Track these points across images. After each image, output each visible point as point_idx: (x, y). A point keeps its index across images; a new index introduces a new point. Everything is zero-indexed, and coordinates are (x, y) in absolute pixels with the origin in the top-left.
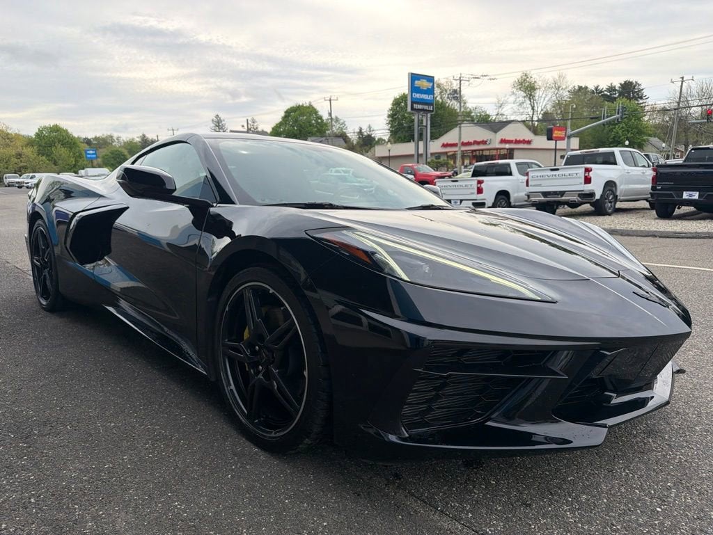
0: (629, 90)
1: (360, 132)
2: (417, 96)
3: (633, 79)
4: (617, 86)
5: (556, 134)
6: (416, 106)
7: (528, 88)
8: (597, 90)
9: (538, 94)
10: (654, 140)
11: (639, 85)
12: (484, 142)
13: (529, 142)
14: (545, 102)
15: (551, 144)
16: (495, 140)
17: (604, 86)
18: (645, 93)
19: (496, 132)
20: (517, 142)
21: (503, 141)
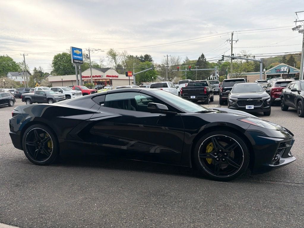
0: (147, 58)
1: (35, 69)
2: (76, 57)
3: (148, 54)
4: (143, 56)
5: (129, 74)
6: (75, 61)
7: (113, 55)
8: (137, 57)
9: (117, 57)
10: (159, 76)
11: (151, 56)
12: (100, 76)
13: (117, 77)
14: (120, 61)
15: (128, 78)
16: (104, 76)
17: (139, 56)
18: (153, 59)
19: (104, 72)
20: (113, 76)
21: (107, 76)
